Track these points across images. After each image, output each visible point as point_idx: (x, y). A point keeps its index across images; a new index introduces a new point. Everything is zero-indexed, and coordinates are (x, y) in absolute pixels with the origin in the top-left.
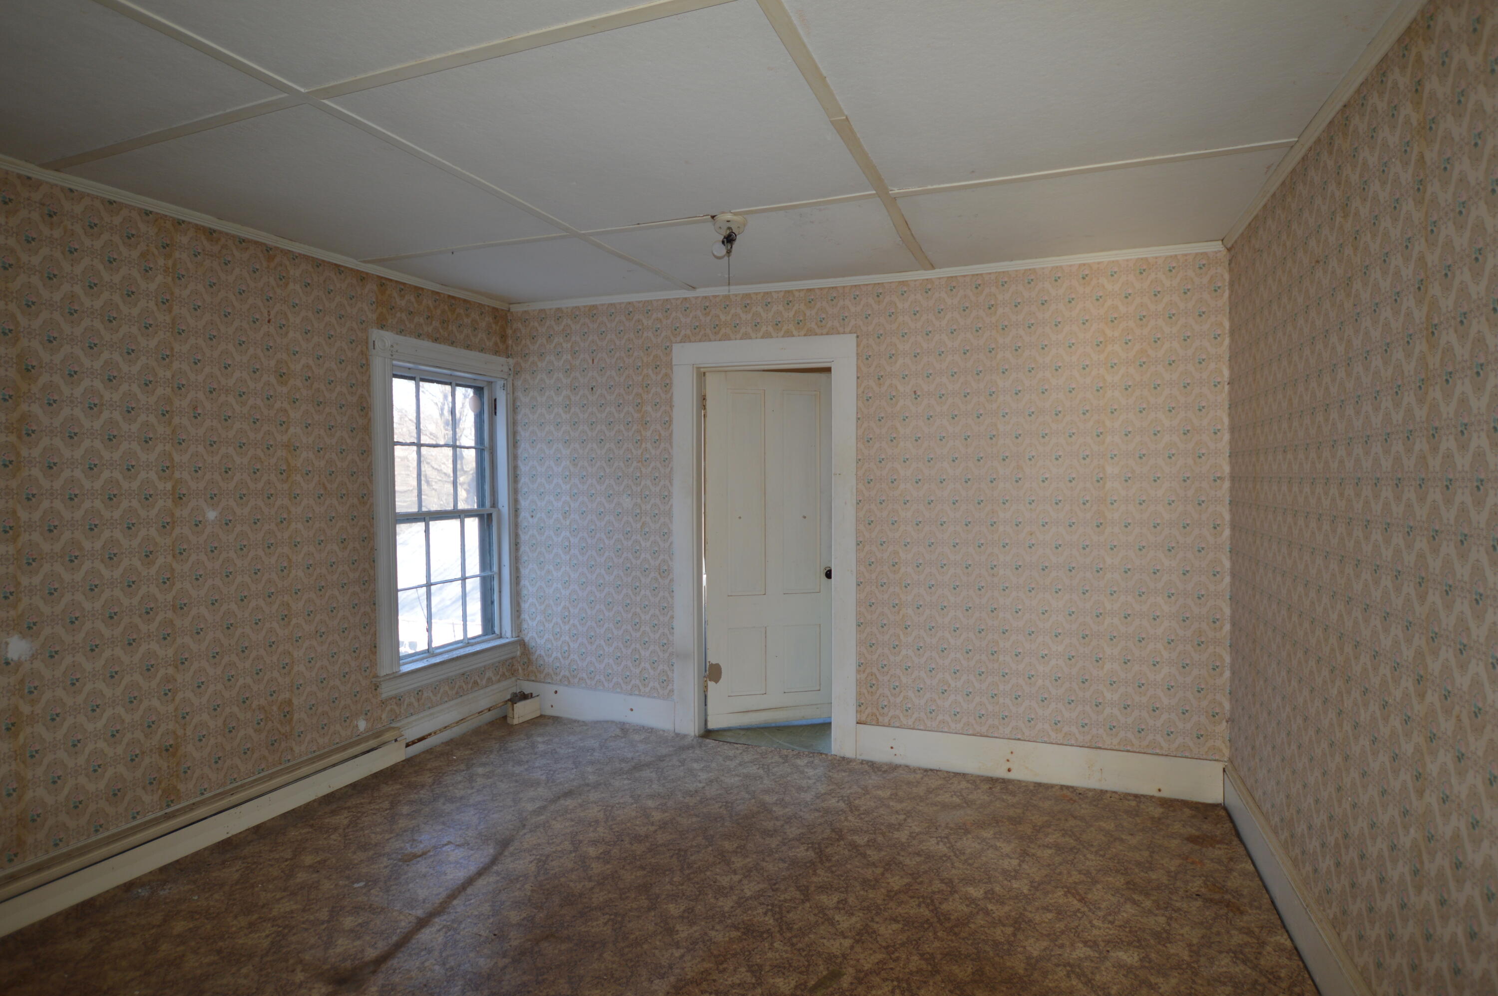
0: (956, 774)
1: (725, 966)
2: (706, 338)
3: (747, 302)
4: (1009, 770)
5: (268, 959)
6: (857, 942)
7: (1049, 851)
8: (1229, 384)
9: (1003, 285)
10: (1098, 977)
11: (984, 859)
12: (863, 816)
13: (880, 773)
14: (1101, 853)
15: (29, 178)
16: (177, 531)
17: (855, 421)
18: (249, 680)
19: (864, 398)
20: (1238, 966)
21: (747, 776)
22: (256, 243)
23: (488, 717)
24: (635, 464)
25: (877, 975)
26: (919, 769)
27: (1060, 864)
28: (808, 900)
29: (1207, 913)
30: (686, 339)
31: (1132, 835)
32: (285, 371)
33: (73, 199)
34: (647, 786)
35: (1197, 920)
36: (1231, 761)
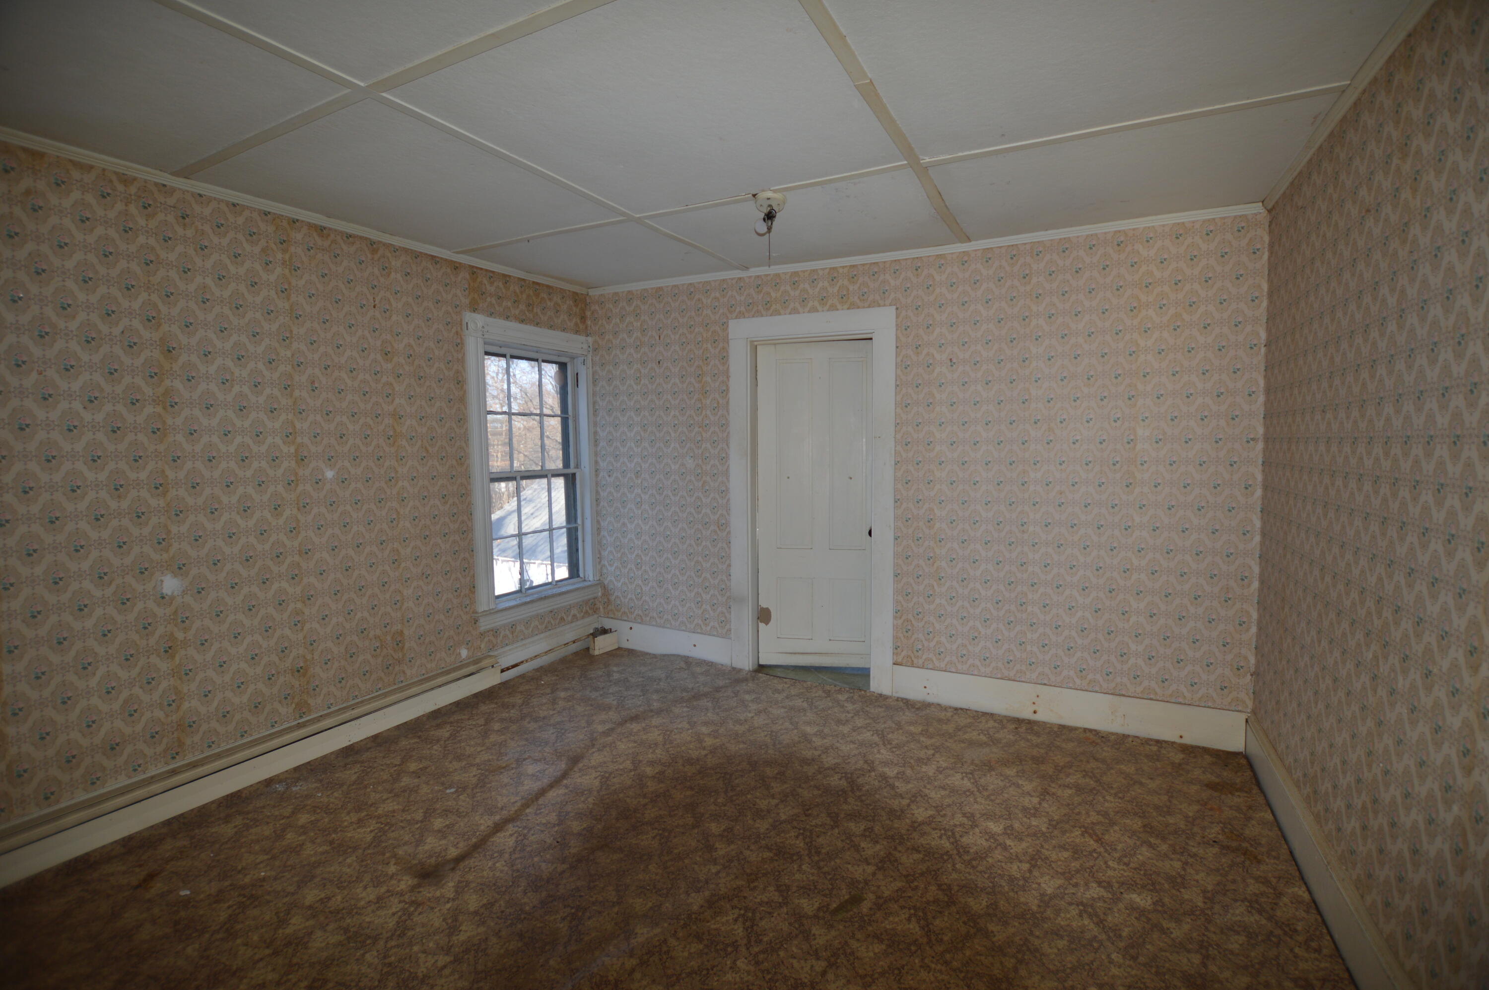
0: (985, 714)
1: (756, 884)
2: (758, 314)
3: (795, 280)
4: (1035, 712)
5: (369, 852)
6: (879, 869)
7: (1070, 792)
8: (1265, 346)
9: (1038, 255)
10: (1110, 918)
11: (1006, 795)
12: (894, 750)
13: (913, 710)
14: (1120, 795)
15: (164, 186)
16: (301, 488)
17: (894, 388)
18: (366, 614)
19: (903, 366)
20: (1253, 915)
21: (792, 708)
22: (361, 238)
23: (573, 648)
24: (697, 429)
25: (896, 902)
26: (950, 707)
27: (1080, 804)
28: (837, 827)
29: (1224, 860)
30: (741, 315)
31: (1151, 779)
32: (389, 350)
33: (202, 203)
34: (703, 714)
35: (1212, 867)
36: (1254, 712)
